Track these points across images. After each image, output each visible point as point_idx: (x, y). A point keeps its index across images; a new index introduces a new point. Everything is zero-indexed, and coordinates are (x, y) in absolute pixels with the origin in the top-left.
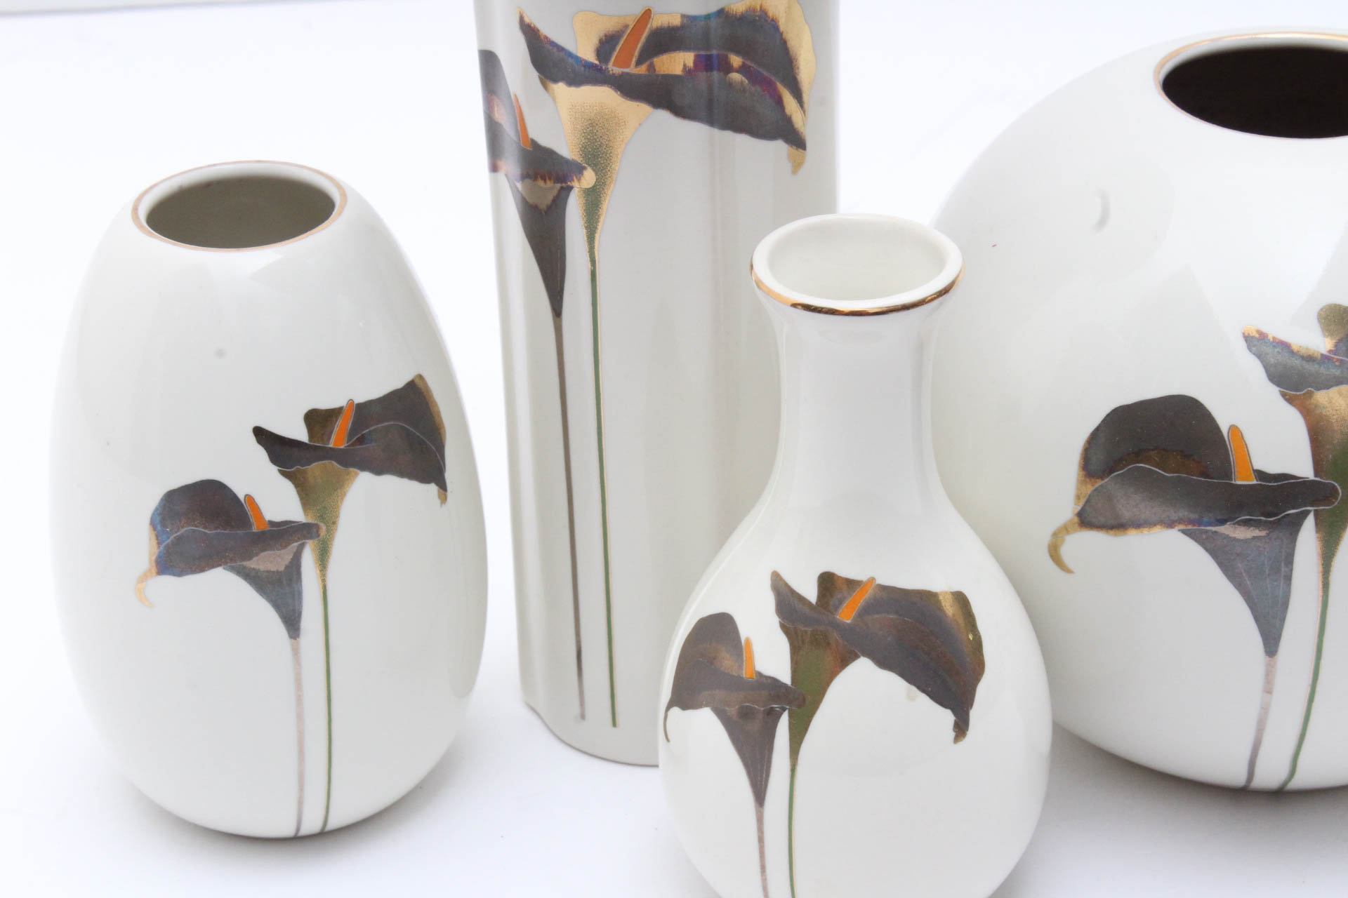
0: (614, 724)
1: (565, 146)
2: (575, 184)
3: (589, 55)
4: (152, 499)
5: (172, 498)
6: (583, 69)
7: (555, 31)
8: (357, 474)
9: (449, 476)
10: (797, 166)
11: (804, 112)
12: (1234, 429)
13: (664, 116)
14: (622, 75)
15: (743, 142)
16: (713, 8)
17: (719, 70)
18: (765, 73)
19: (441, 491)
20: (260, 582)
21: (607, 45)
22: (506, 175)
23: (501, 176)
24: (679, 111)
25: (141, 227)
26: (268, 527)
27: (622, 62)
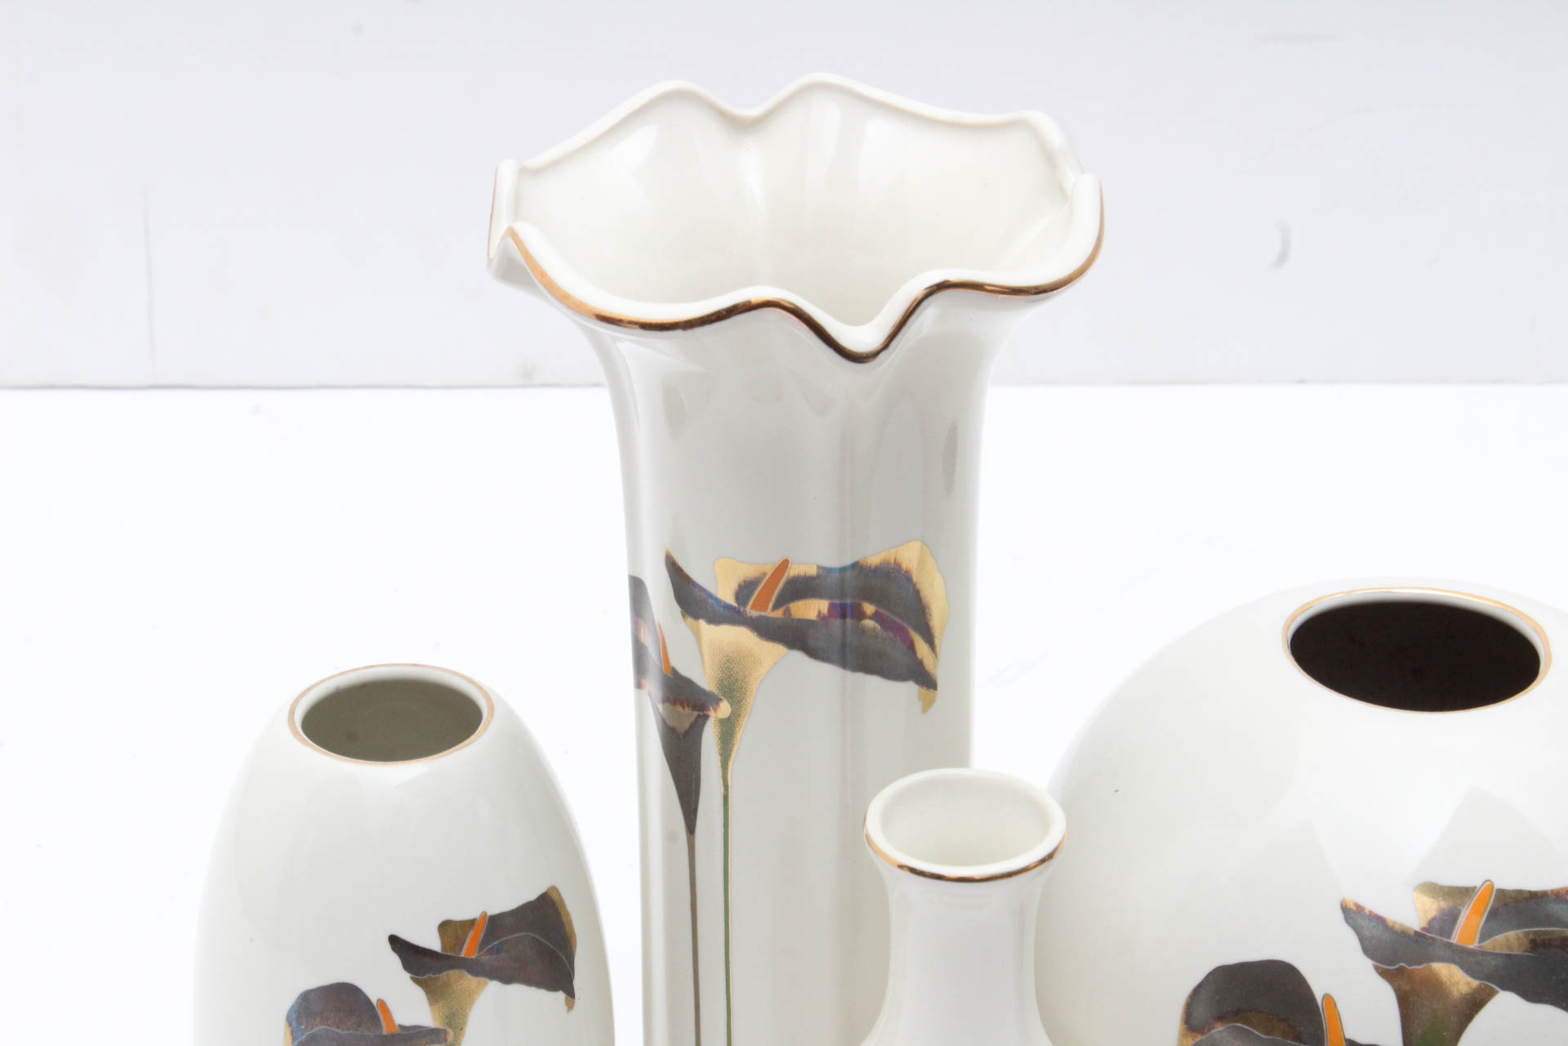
1: (704, 678)
2: (712, 713)
3: (730, 600)
4: (289, 998)
5: (306, 998)
6: (722, 610)
7: (696, 572)
8: (486, 983)
9: (577, 983)
10: (927, 705)
11: (936, 656)
12: (1328, 998)
13: (798, 656)
14: (759, 618)
15: (874, 682)
16: (848, 561)
17: (853, 617)
18: (898, 620)
19: (569, 998)
21: (745, 590)
22: (649, 694)
23: (644, 692)
24: (813, 653)
25: (295, 733)
26: (399, 1031)
27: (761, 605)
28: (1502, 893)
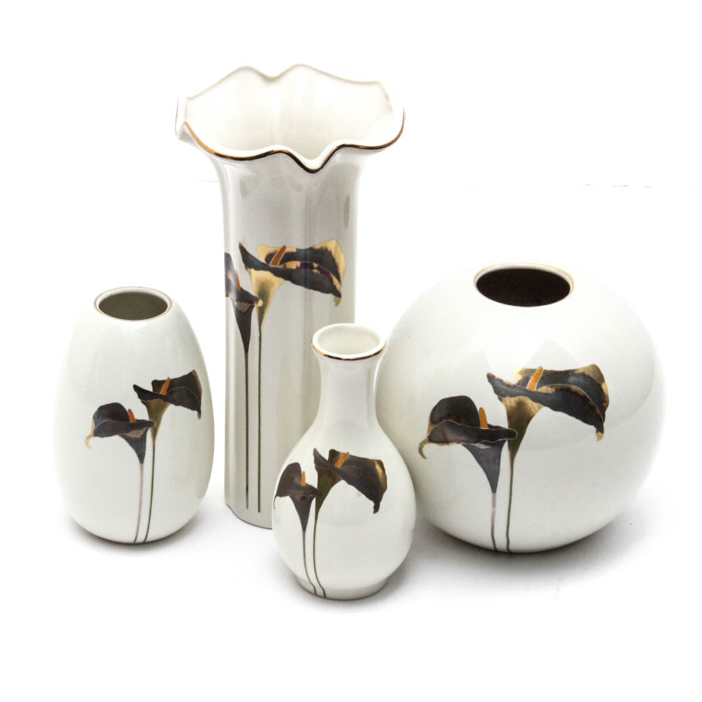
0: (259, 511)
1: (253, 291)
2: (255, 305)
3: (263, 261)
5: (101, 408)
6: (260, 265)
7: (251, 251)
8: (169, 405)
9: (202, 408)
10: (337, 303)
11: (341, 284)
12: (481, 409)
13: (288, 283)
14: (274, 268)
15: (317, 294)
16: (308, 247)
17: (309, 268)
18: (326, 270)
19: (199, 414)
21: (269, 257)
22: (231, 299)
23: (229, 299)
24: (295, 282)
25: (97, 309)
26: (135, 422)
27: (275, 263)
28: (546, 372)
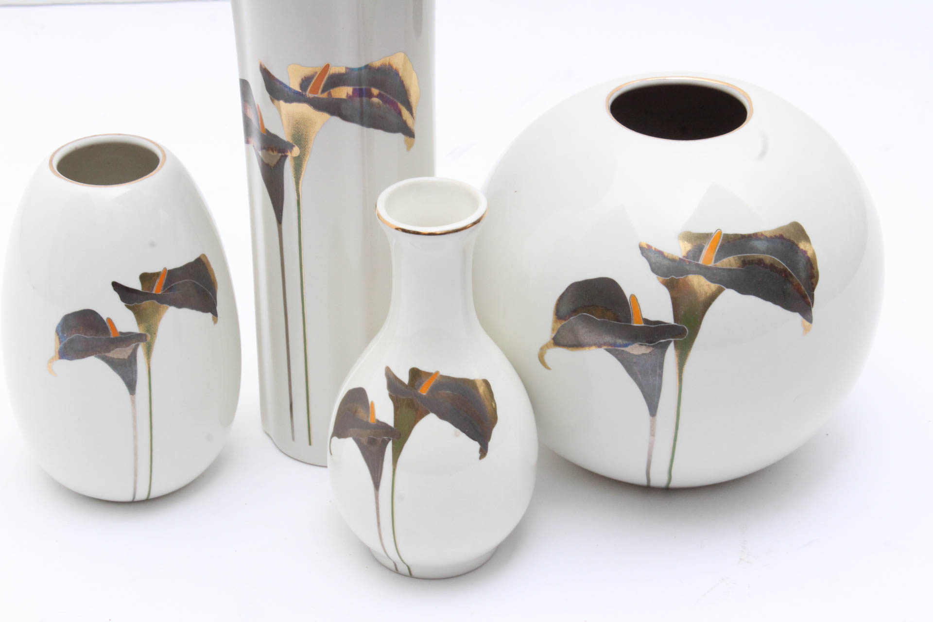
0: (310, 444)
1: (284, 134)
2: (289, 154)
3: (297, 89)
4: (57, 319)
5: (67, 318)
6: (293, 94)
7: (278, 73)
8: (167, 308)
9: (219, 308)
10: (409, 147)
11: (414, 118)
12: (633, 297)
13: (336, 120)
14: (314, 98)
15: (379, 135)
16: (363, 64)
17: (366, 96)
18: (391, 98)
19: (214, 316)
20: (115, 365)
21: (306, 82)
22: (254, 146)
23: (251, 146)
24: (345, 118)
25: (53, 172)
26: (119, 336)
27: (313, 91)
28: (727, 236)
